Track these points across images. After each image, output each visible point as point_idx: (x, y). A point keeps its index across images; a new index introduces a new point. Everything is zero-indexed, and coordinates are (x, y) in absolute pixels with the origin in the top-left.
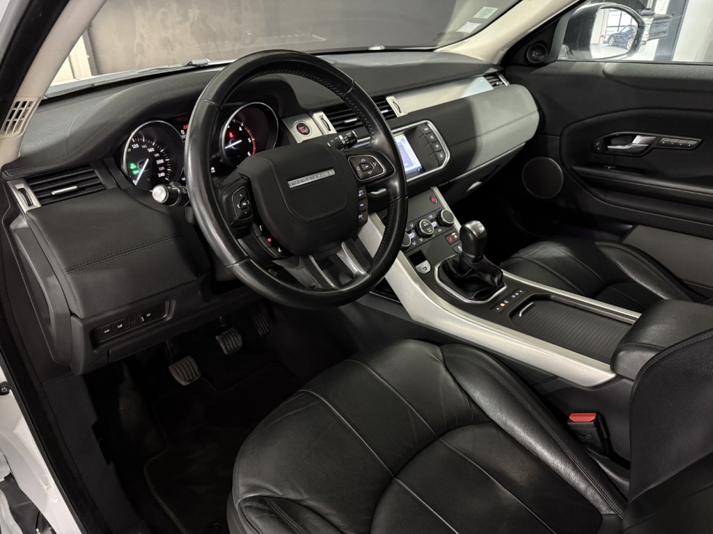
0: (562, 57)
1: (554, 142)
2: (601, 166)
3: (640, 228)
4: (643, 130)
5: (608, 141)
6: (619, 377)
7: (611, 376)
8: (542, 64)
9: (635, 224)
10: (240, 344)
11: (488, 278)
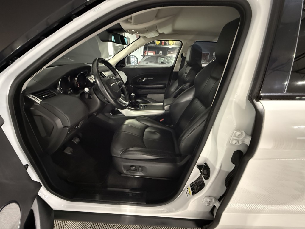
0: (126, 65)
1: (130, 81)
2: (139, 85)
3: (148, 95)
4: (145, 77)
5: (139, 80)
6: (165, 111)
7: (164, 111)
8: (124, 67)
9: (147, 94)
10: (79, 140)
11: (137, 104)
